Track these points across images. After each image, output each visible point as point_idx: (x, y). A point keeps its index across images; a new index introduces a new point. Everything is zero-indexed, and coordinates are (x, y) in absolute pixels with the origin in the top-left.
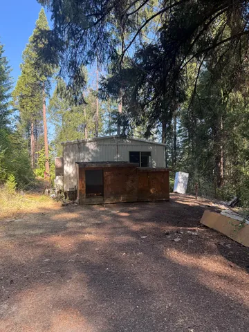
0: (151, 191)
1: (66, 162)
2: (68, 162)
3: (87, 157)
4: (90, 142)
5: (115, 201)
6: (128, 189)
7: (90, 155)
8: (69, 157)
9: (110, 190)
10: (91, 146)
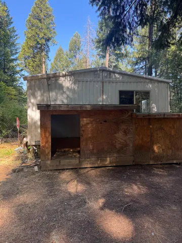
0: (155, 148)
1: (30, 104)
2: (33, 104)
3: (60, 97)
4: (64, 76)
5: (99, 163)
6: (118, 146)
7: (65, 96)
8: (35, 97)
9: (91, 147)
10: (66, 83)
